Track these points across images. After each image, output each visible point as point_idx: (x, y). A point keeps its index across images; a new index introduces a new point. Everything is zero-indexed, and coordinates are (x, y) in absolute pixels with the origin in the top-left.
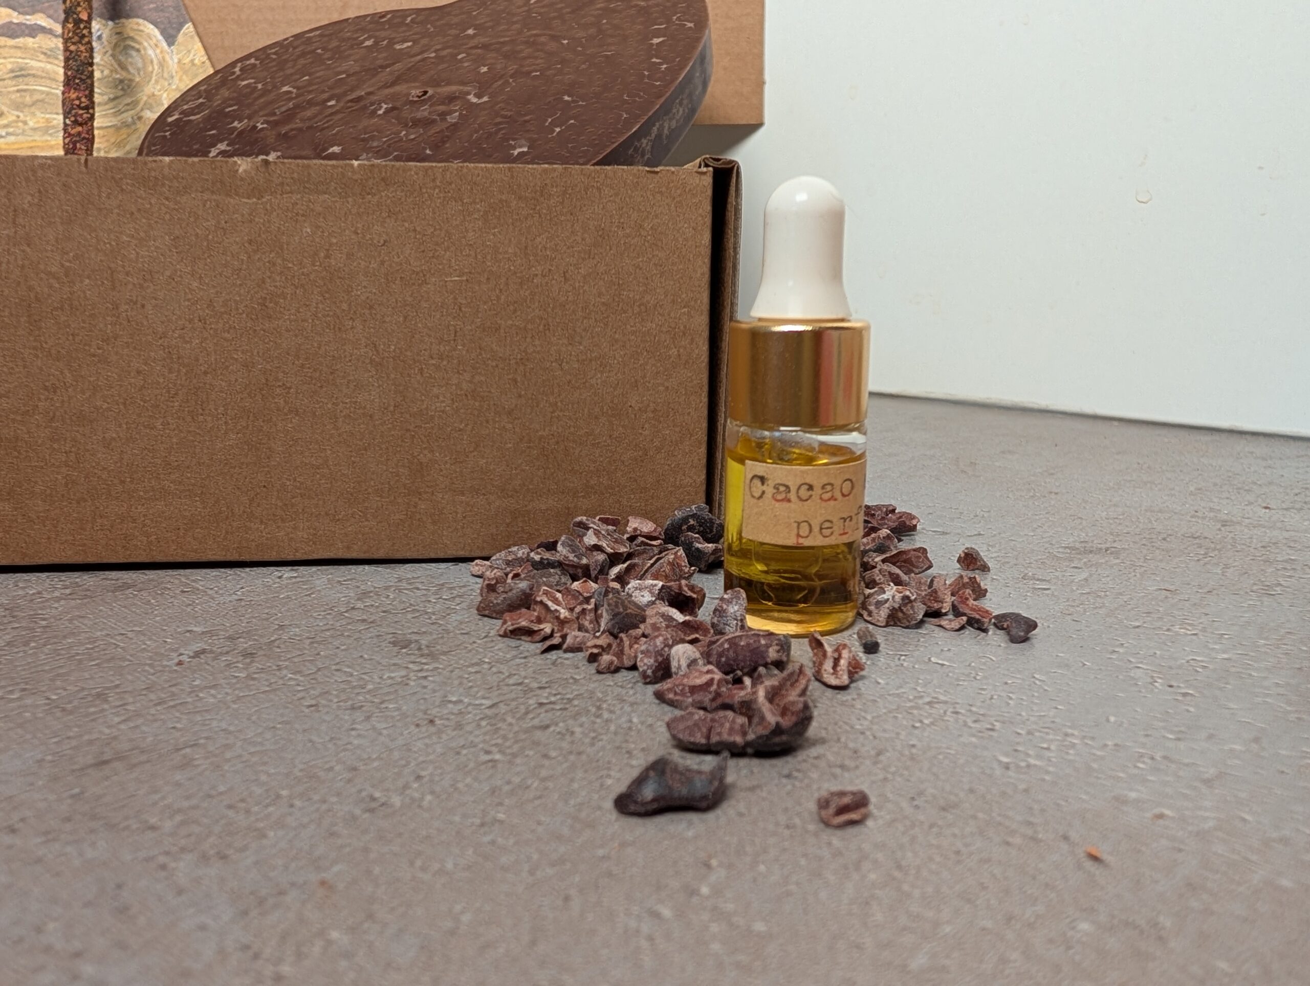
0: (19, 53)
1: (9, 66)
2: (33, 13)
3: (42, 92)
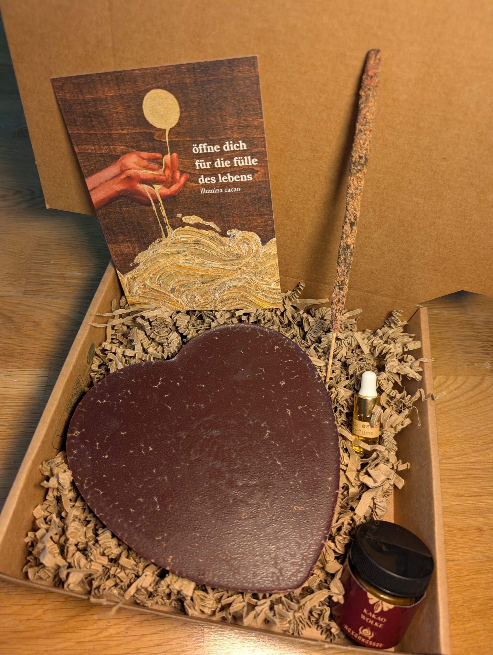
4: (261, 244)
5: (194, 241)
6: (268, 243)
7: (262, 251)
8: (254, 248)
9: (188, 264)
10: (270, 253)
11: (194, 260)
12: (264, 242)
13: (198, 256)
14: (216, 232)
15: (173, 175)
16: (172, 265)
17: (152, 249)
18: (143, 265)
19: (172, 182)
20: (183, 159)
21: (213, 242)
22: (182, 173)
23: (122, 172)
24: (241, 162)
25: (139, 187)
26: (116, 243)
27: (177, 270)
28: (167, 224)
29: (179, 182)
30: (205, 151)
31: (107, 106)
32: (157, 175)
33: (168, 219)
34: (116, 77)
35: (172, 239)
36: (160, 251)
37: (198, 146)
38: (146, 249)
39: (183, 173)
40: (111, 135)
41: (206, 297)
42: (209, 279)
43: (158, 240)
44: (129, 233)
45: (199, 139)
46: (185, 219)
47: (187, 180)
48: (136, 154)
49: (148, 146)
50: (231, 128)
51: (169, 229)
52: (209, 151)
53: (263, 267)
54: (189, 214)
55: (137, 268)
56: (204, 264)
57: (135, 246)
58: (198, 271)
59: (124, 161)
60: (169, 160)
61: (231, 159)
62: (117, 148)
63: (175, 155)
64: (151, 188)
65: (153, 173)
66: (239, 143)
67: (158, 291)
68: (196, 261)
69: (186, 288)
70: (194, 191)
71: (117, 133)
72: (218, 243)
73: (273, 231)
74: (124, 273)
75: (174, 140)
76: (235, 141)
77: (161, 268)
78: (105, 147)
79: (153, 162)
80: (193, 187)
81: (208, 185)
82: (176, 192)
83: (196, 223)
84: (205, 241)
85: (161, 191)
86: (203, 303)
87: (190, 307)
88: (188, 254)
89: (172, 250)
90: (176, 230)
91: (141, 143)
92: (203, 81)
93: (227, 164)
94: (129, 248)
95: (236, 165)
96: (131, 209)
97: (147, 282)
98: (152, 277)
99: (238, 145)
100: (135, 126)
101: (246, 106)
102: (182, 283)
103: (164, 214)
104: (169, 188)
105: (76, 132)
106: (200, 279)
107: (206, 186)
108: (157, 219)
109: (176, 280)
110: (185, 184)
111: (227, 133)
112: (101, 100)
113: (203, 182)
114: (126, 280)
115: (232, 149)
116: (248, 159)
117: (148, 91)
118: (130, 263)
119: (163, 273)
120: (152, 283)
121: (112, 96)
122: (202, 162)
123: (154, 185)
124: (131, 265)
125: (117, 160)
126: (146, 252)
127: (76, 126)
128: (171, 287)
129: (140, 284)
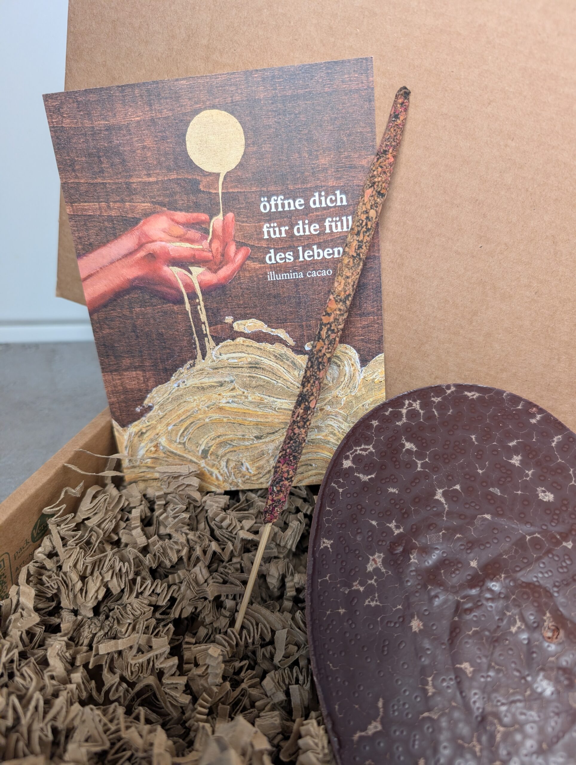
0: (259, 353)
1: (249, 360)
2: (277, 328)
3: (264, 381)
4: (359, 365)
5: (250, 363)
6: (372, 363)
7: (359, 378)
8: (347, 371)
9: (235, 405)
10: (373, 380)
11: (246, 397)
12: (364, 362)
13: (254, 390)
14: (287, 346)
15: (224, 249)
16: (208, 407)
17: (177, 379)
18: (159, 409)
19: (221, 262)
20: (243, 222)
21: (281, 363)
22: (240, 245)
23: (141, 246)
24: (336, 226)
25: (165, 272)
26: (116, 370)
27: (216, 416)
28: (206, 335)
29: (233, 261)
30: (280, 209)
31: (128, 137)
32: (198, 250)
33: (210, 326)
34: (148, 90)
35: (213, 361)
36: (190, 382)
37: (269, 201)
38: (167, 380)
39: (242, 246)
40: (128, 184)
41: (261, 463)
42: (268, 430)
43: (189, 363)
44: (141, 352)
45: (272, 188)
46: (239, 326)
47: (248, 258)
48: (167, 215)
49: (188, 201)
50: (325, 170)
51: (210, 343)
52: (287, 208)
53: (360, 405)
54: (245, 317)
55: (148, 415)
56: (263, 404)
57: (148, 374)
58: (251, 415)
59: (145, 228)
60: (221, 224)
61: (321, 221)
62: (136, 207)
63: (230, 215)
64: (186, 273)
65: (192, 246)
66: (335, 195)
67: (179, 456)
68: (250, 399)
69: (228, 448)
70: (257, 276)
71: (140, 182)
72: (289, 366)
73: (380, 341)
74: (124, 425)
75: (231, 190)
76: (331, 191)
77: (189, 414)
78: (118, 205)
79: (193, 228)
80: (256, 270)
81: (280, 266)
82: (226, 278)
83: (255, 332)
84: (267, 362)
85: (202, 277)
86: (254, 475)
87: (231, 484)
88: (237, 386)
89: (211, 380)
90: (221, 344)
91: (177, 197)
92: (286, 96)
93: (314, 229)
94: (138, 379)
95: (328, 231)
96: (149, 310)
97: (163, 440)
98: (172, 430)
99: (334, 198)
100: (169, 169)
101: (349, 135)
102: (222, 439)
103: (203, 317)
104: (215, 272)
105: (72, 181)
106: (254, 431)
107: (277, 268)
108: (191, 327)
109: (213, 434)
110: (243, 263)
111: (318, 179)
112: (120, 128)
113: (273, 261)
114: (126, 437)
115: (324, 205)
116: (347, 221)
117: (197, 112)
118: (136, 406)
119: (192, 423)
120: (171, 441)
121: (138, 122)
122: (274, 227)
123: (190, 268)
124: (138, 410)
125: (134, 226)
126: (166, 385)
127: (74, 170)
128: (203, 447)
129: (150, 445)
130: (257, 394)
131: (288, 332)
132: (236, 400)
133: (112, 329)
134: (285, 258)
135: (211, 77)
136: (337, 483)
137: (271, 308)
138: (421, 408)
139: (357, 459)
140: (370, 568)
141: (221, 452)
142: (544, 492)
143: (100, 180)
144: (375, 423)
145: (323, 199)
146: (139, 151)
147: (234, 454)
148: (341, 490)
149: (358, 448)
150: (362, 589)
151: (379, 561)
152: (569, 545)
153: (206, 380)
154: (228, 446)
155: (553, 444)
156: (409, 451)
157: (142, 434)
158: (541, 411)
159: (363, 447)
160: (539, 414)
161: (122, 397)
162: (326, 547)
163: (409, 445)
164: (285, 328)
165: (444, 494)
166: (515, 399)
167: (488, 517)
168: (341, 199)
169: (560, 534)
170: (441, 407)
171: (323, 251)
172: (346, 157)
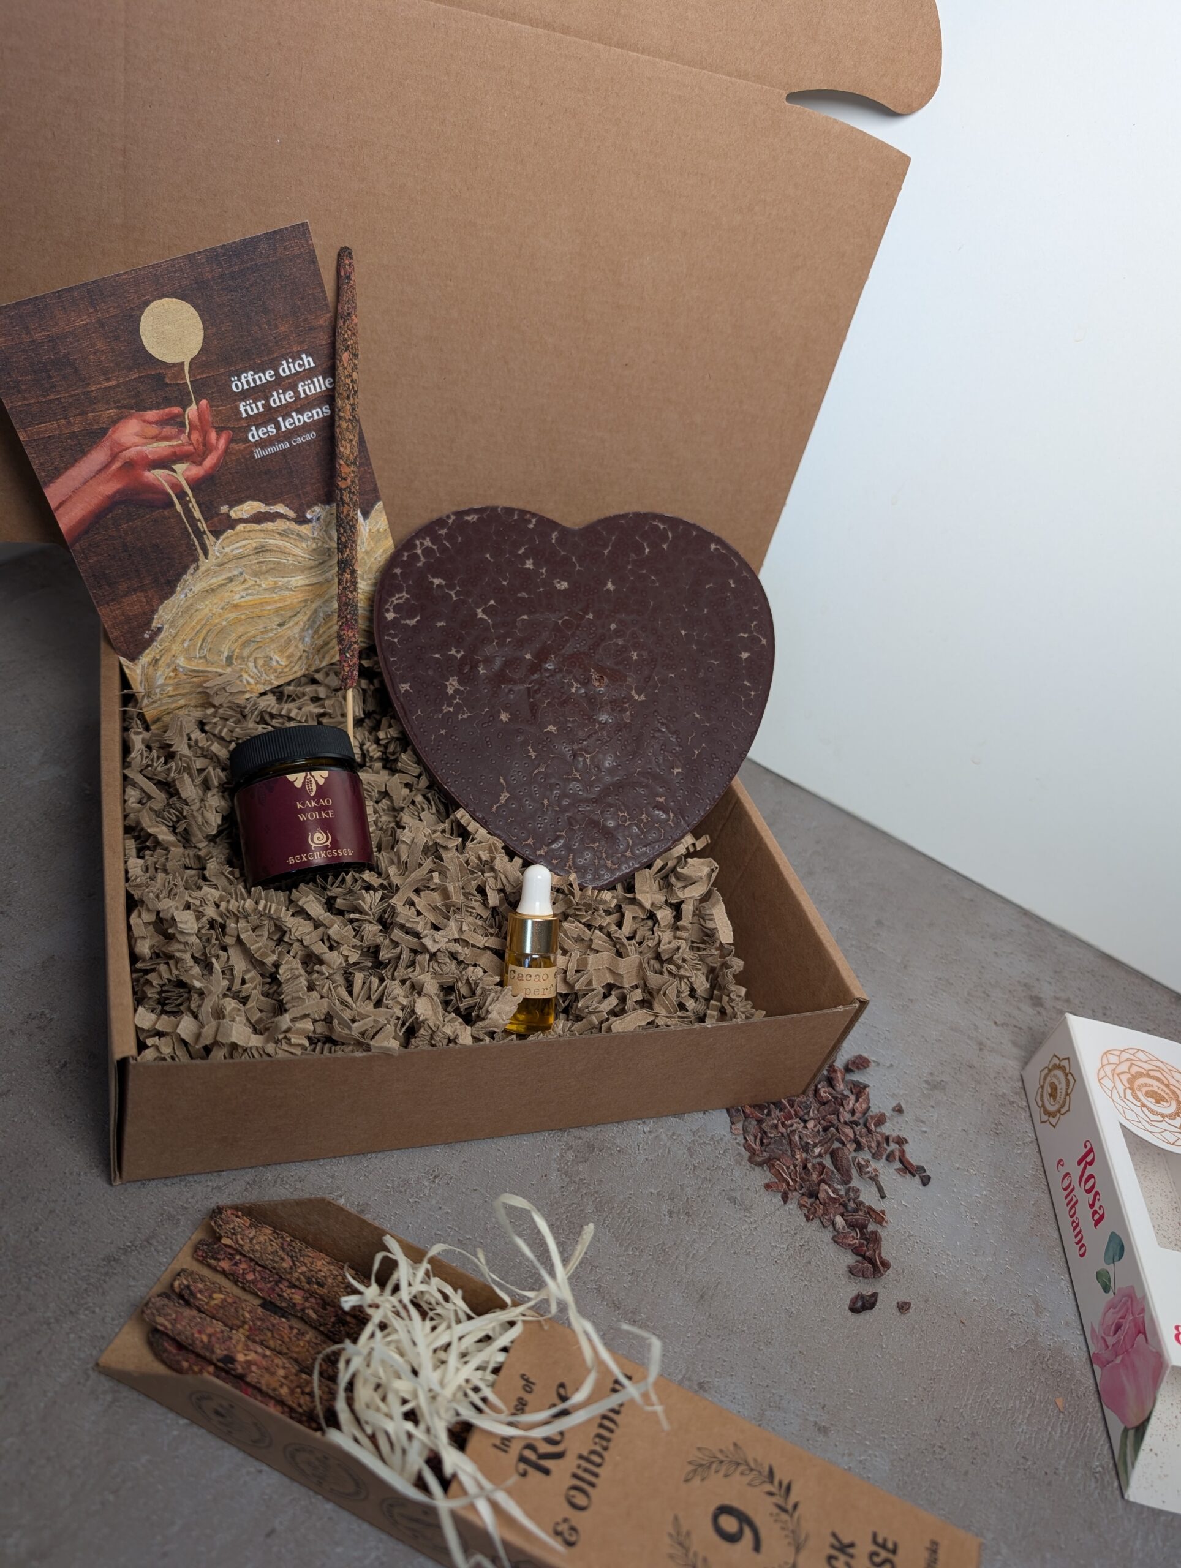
0: (263, 535)
1: (254, 545)
2: (274, 504)
3: (274, 562)
130: (270, 579)
131: (287, 505)
132: (250, 592)
133: (101, 555)
134: (268, 432)
135: (153, 266)
136: (389, 635)
137: (265, 485)
138: (433, 543)
139: (397, 608)
140: (450, 691)
141: (246, 653)
142: (559, 582)
143: (52, 396)
144: (398, 571)
145: (291, 365)
146: (91, 357)
147: (259, 650)
148: (396, 640)
149: (394, 599)
150: (451, 709)
151: (455, 683)
152: (591, 616)
153: (214, 580)
154: (253, 644)
155: (553, 541)
156: (439, 586)
157: (157, 661)
158: (534, 515)
159: (397, 596)
160: (533, 518)
161: (126, 627)
162: (406, 691)
163: (437, 581)
164: (282, 502)
165: (484, 612)
166: (509, 511)
167: (525, 617)
168: (308, 362)
169: (581, 610)
170: (450, 537)
171: (303, 416)
172: (304, 321)
